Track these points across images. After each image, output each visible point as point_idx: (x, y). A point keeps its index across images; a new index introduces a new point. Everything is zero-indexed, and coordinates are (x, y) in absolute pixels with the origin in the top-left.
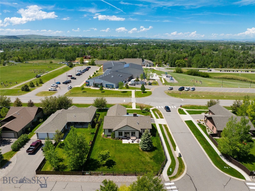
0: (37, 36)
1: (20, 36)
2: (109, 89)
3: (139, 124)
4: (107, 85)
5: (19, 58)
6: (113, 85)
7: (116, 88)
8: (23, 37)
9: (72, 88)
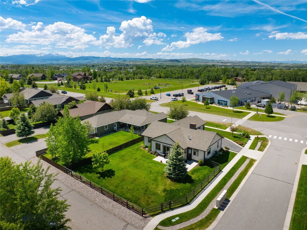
0: (199, 59)
1: (181, 60)
2: (221, 107)
3: (190, 140)
4: (219, 101)
5: (160, 75)
6: (227, 102)
7: (230, 107)
8: (185, 60)
9: (177, 100)
